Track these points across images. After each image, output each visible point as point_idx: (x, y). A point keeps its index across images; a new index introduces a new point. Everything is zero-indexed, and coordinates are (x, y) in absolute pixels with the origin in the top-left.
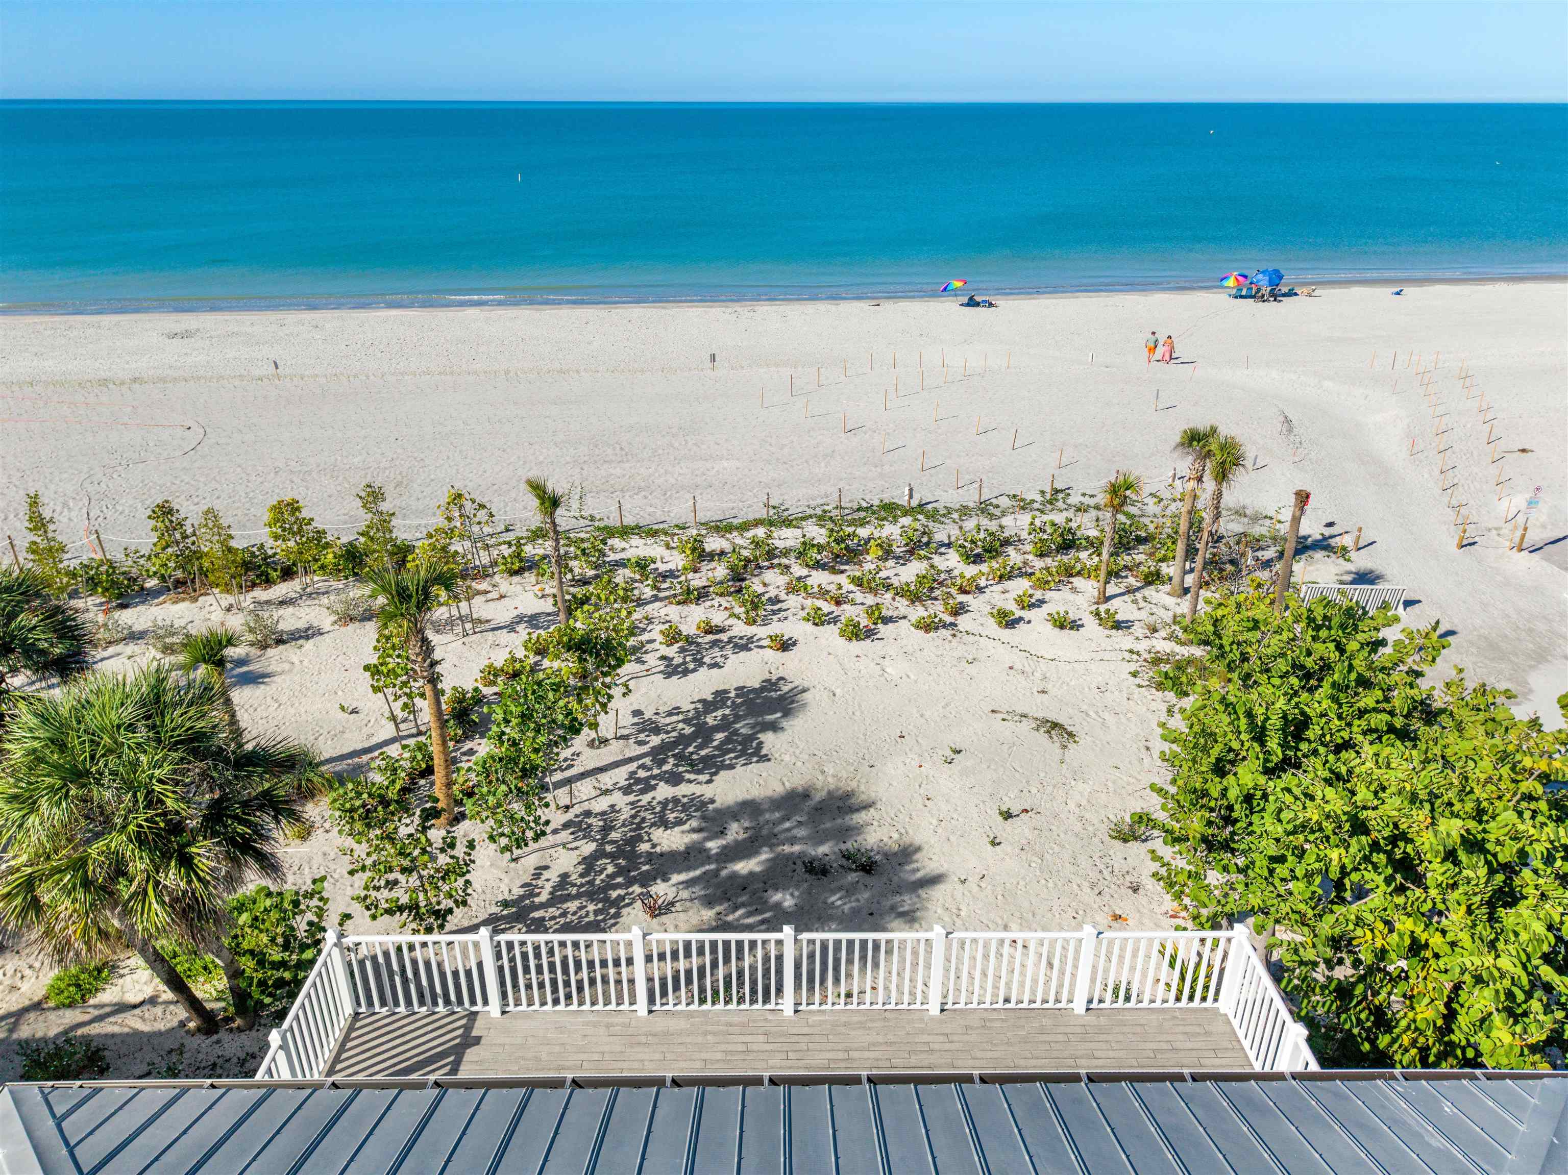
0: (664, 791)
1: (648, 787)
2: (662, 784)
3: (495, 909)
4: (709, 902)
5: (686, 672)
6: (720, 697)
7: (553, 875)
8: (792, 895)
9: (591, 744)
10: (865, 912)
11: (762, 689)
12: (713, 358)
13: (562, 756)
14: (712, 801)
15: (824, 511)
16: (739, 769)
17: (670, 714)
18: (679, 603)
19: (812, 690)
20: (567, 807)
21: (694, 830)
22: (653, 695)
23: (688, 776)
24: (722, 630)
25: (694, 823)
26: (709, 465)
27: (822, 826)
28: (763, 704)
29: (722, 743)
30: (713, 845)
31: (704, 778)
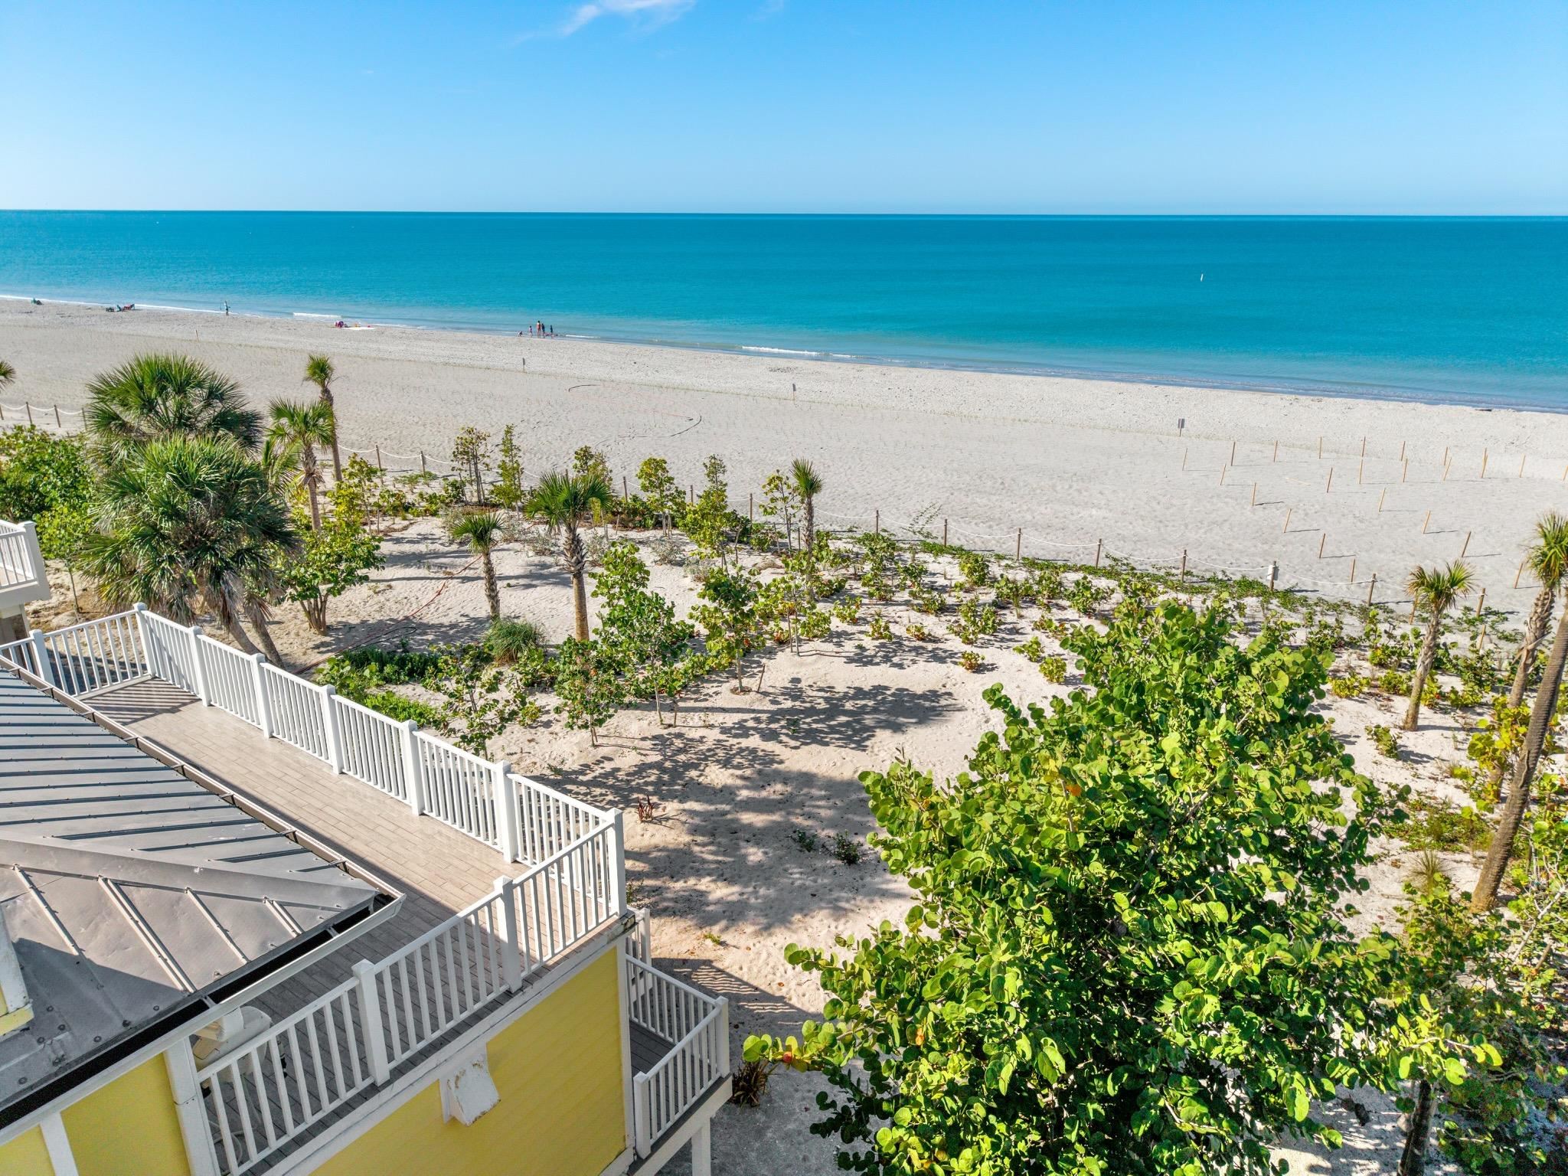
0: (754, 741)
1: (746, 735)
2: (757, 736)
3: (548, 772)
4: (694, 830)
5: (870, 663)
6: (879, 690)
7: (608, 766)
8: (766, 853)
9: (734, 691)
10: (810, 891)
11: (923, 696)
12: (1182, 424)
13: (705, 691)
14: (781, 762)
15: (1168, 574)
16: (831, 748)
17: (821, 690)
18: (920, 611)
19: (970, 712)
20: (670, 726)
21: (743, 778)
22: (823, 672)
23: (784, 738)
24: (936, 640)
25: (748, 772)
26: (1075, 510)
27: (850, 816)
28: (910, 708)
29: (841, 725)
30: (744, 794)
31: (793, 743)
